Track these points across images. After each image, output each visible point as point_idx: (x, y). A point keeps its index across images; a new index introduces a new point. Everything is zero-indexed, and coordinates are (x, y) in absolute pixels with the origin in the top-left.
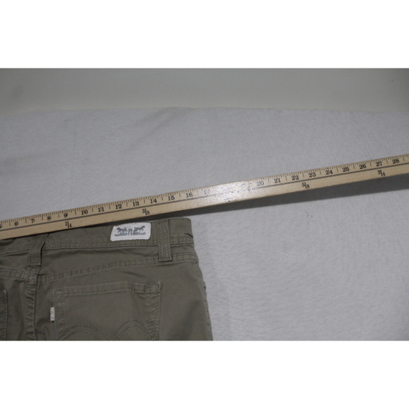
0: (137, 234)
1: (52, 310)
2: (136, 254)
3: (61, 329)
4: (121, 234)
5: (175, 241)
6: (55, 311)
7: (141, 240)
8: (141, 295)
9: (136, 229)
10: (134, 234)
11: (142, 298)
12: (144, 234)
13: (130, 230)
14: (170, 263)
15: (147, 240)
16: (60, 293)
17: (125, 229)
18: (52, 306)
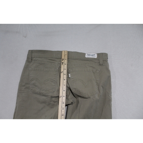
0: (93, 56)
1: (69, 74)
2: (93, 62)
3: (72, 80)
4: (88, 56)
5: (104, 59)
6: (70, 75)
7: (94, 58)
8: (94, 73)
9: (93, 55)
10: (92, 56)
11: (94, 74)
12: (95, 56)
13: (91, 55)
14: (102, 65)
15: (96, 58)
16: (72, 70)
17: (90, 55)
18: (70, 74)
